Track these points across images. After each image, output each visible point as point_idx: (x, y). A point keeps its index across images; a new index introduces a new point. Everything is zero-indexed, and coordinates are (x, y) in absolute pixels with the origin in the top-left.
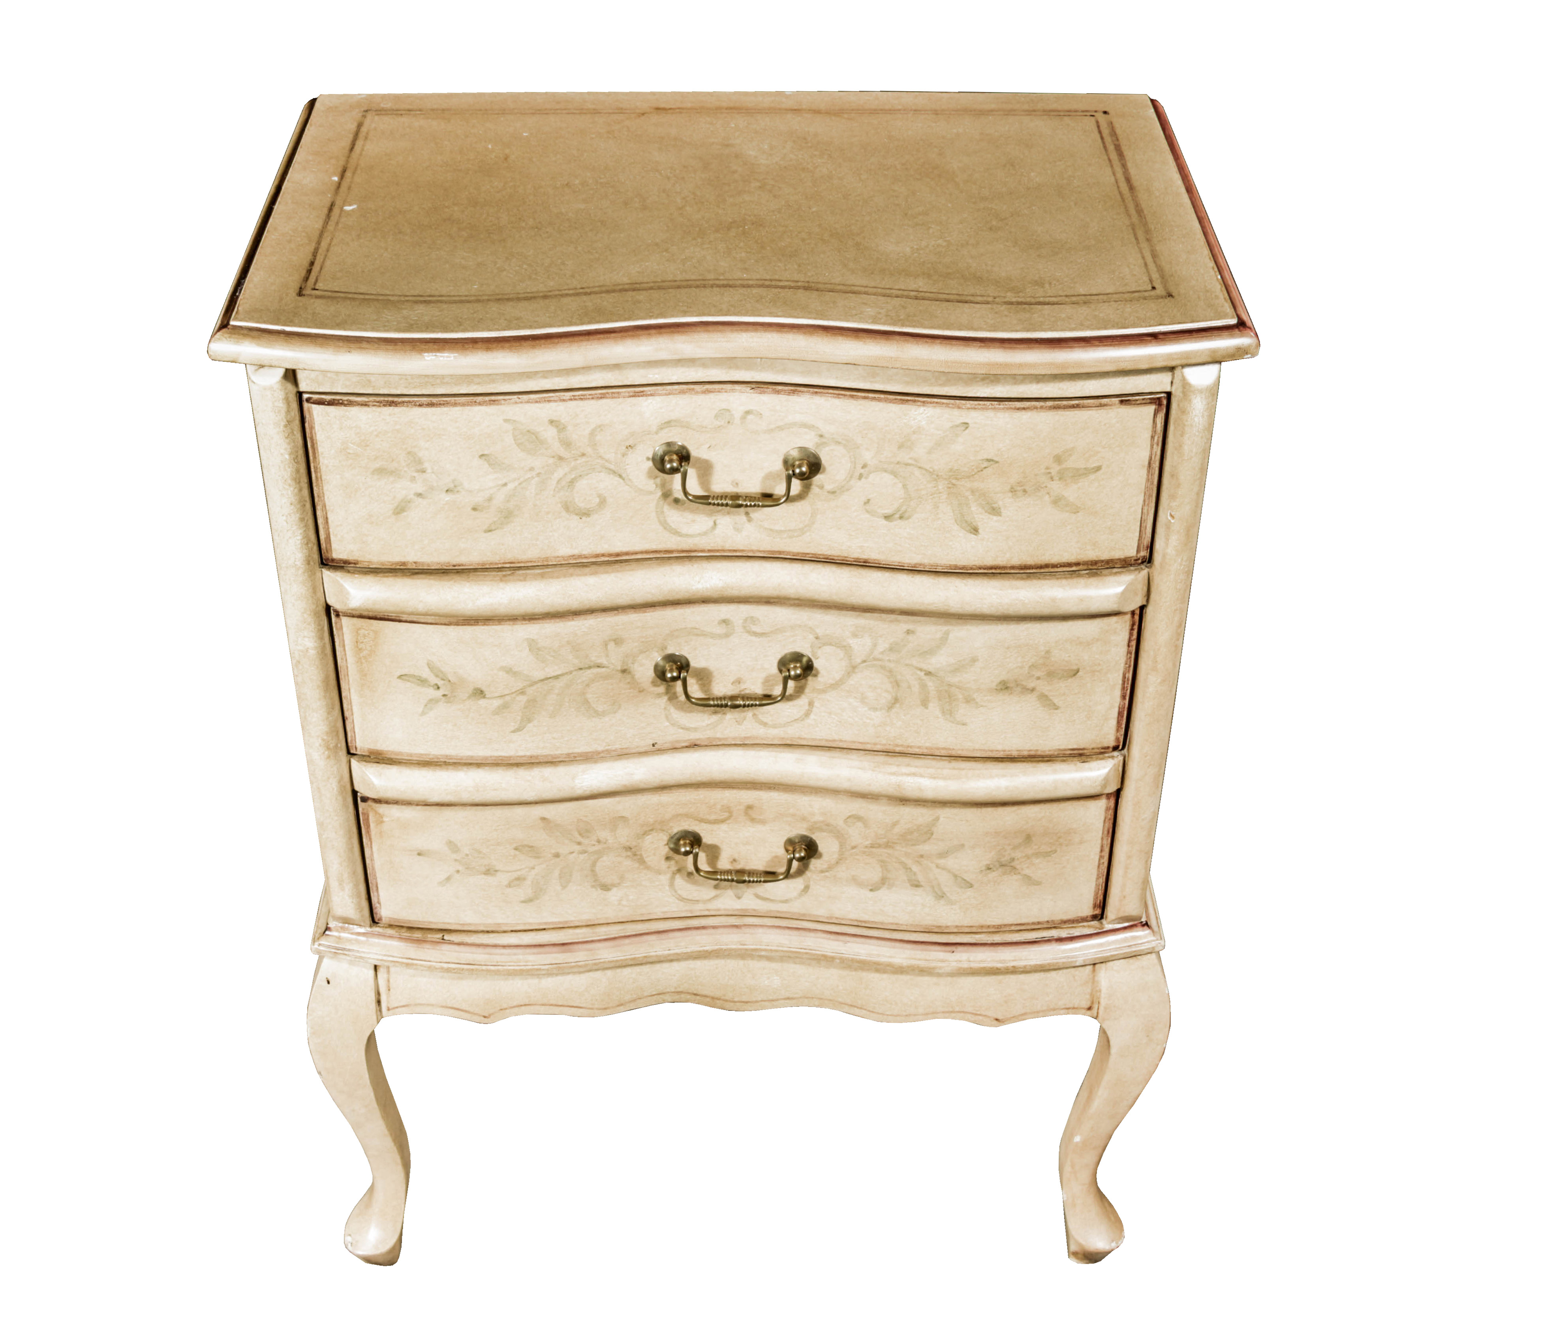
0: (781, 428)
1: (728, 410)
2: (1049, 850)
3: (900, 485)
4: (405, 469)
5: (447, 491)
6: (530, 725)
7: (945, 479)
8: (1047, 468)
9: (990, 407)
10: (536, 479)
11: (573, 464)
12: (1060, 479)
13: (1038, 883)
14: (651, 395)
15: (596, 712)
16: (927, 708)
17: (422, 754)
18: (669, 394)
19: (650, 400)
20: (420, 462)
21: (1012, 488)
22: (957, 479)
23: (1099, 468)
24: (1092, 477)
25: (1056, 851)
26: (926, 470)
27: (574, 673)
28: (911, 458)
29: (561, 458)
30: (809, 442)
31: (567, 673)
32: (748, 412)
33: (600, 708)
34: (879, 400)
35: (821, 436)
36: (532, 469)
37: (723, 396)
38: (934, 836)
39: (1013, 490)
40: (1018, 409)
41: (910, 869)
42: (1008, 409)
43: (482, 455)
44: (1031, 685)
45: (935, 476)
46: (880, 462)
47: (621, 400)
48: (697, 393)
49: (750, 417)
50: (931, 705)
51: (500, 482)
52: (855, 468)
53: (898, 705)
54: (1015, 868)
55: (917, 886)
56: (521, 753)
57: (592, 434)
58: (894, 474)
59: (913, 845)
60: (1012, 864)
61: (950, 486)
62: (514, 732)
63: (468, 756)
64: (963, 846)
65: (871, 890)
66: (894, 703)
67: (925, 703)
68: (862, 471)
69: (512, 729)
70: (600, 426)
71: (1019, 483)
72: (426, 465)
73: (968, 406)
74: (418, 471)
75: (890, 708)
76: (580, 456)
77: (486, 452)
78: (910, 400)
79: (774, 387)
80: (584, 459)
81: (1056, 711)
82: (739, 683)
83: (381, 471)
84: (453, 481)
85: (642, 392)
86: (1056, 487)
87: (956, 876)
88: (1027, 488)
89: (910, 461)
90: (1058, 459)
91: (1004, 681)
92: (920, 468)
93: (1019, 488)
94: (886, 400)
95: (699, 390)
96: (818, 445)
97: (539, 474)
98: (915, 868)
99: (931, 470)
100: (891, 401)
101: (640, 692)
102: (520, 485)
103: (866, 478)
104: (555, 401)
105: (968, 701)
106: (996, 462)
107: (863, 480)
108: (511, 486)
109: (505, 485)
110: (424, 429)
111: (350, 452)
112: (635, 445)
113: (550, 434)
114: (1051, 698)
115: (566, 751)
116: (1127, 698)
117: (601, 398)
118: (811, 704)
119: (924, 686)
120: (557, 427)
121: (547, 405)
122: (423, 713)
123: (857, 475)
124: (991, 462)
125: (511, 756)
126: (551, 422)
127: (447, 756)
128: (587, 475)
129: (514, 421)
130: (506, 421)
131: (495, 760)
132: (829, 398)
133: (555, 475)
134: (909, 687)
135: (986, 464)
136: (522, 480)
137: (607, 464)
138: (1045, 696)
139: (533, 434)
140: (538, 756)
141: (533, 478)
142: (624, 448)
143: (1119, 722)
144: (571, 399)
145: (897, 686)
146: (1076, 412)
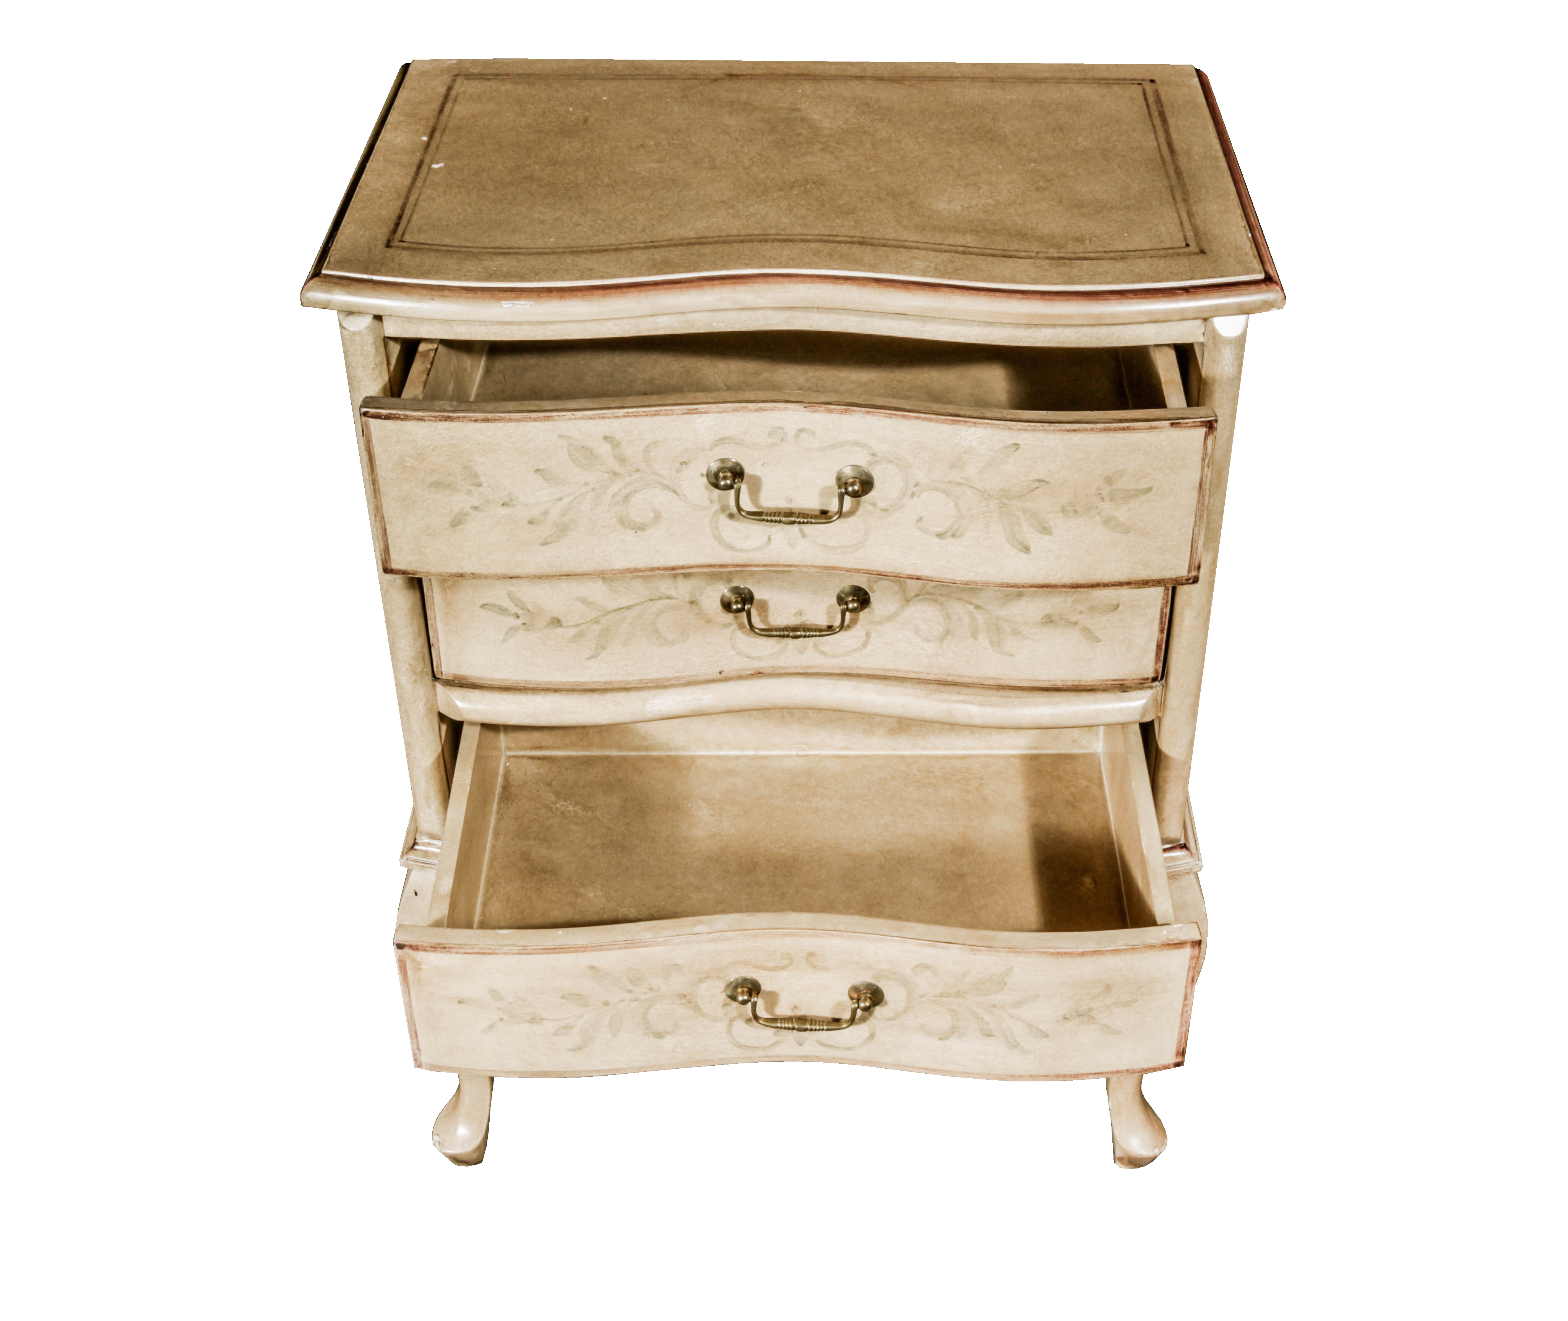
0: (833, 447)
1: (782, 428)
3: (952, 504)
4: (462, 483)
5: (503, 504)
6: (604, 652)
7: (997, 499)
8: (1098, 489)
9: (1041, 428)
10: (591, 494)
11: (628, 479)
12: (1111, 500)
14: (705, 413)
15: (666, 640)
16: (976, 640)
18: (723, 412)
19: (704, 417)
20: (476, 476)
21: (1063, 508)
22: (1008, 499)
23: (1149, 490)
24: (1143, 498)
26: (977, 489)
27: (645, 604)
28: (962, 478)
29: (615, 474)
30: (862, 460)
31: (638, 604)
32: (801, 431)
33: (670, 637)
34: (931, 420)
35: (874, 455)
36: (586, 484)
37: (776, 414)
39: (1064, 511)
40: (1069, 431)
43: (538, 470)
44: (1074, 620)
45: (986, 495)
46: (932, 481)
47: (674, 417)
48: (750, 411)
49: (803, 435)
50: (980, 637)
51: (556, 497)
52: (907, 486)
53: (949, 637)
57: (647, 450)
58: (947, 493)
61: (1001, 505)
62: (589, 658)
66: (946, 635)
67: (974, 635)
68: (914, 489)
69: (588, 656)
70: (654, 443)
71: (1071, 504)
72: (482, 479)
73: (1019, 427)
74: (474, 485)
75: (942, 639)
76: (634, 472)
77: (541, 467)
78: (961, 421)
79: (827, 406)
80: (638, 475)
81: (1098, 644)
82: (801, 614)
83: (437, 484)
84: (509, 495)
85: (696, 409)
86: (1107, 507)
88: (1078, 508)
89: (962, 481)
90: (1109, 480)
91: (1048, 614)
92: (972, 487)
93: (1070, 509)
94: (938, 421)
95: (752, 408)
96: (870, 464)
97: (593, 489)
99: (983, 490)
100: (943, 422)
101: (707, 622)
102: (575, 498)
103: (918, 496)
104: (609, 418)
105: (1016, 633)
106: (1048, 483)
107: (915, 498)
108: (566, 500)
109: (561, 499)
110: (479, 444)
111: (408, 465)
112: (689, 461)
113: (604, 450)
114: (1093, 631)
115: (638, 677)
116: (1165, 632)
117: (655, 415)
118: (868, 635)
119: (973, 619)
120: (611, 443)
121: (601, 422)
122: (504, 641)
123: (909, 493)
124: (1042, 483)
125: (586, 682)
126: (606, 438)
127: (526, 681)
128: (642, 490)
129: (569, 437)
130: (561, 437)
131: (571, 685)
132: (882, 418)
133: (610, 490)
134: (960, 620)
135: (1037, 484)
136: (577, 494)
137: (661, 480)
138: (1089, 630)
139: (587, 449)
140: (612, 682)
141: (587, 492)
142: (678, 464)
143: (1157, 655)
144: (625, 416)
145: (950, 618)
146: (1127, 434)
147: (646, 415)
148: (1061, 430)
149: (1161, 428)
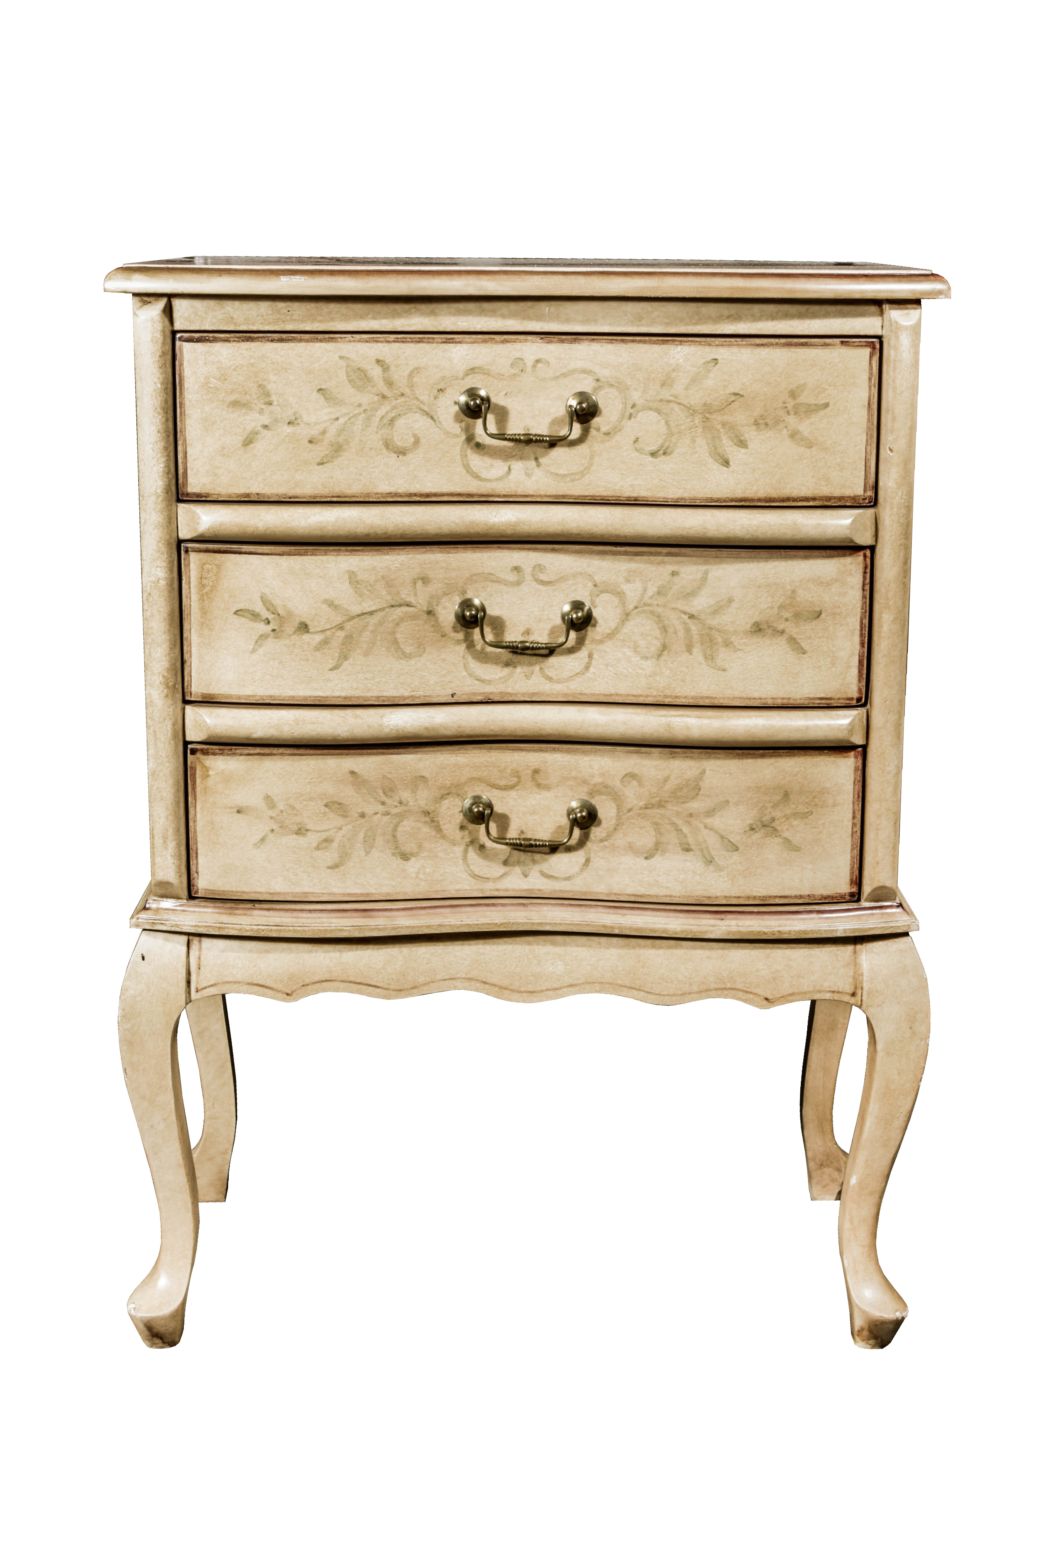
0: (564, 375)
1: (522, 359)
2: (806, 810)
3: (663, 422)
4: (256, 402)
5: (289, 423)
6: (346, 663)
7: (700, 413)
8: (784, 403)
9: (735, 343)
10: (363, 415)
11: (394, 403)
12: (795, 413)
13: (798, 849)
14: (460, 342)
15: (404, 653)
16: (691, 654)
17: (249, 696)
18: (474, 342)
19: (459, 346)
20: (268, 395)
21: (756, 421)
22: (710, 413)
23: (826, 405)
24: (822, 413)
25: (812, 813)
26: (684, 405)
27: (386, 610)
28: (671, 395)
29: (384, 397)
30: (589, 384)
31: (380, 610)
32: (538, 361)
33: (408, 650)
34: (645, 342)
35: (598, 380)
36: (360, 405)
37: (518, 346)
38: (701, 792)
39: (756, 423)
40: (758, 345)
41: (681, 830)
42: (749, 345)
43: (320, 389)
44: (781, 627)
45: (691, 411)
46: (647, 400)
47: (435, 345)
48: (497, 342)
49: (539, 365)
50: (695, 650)
51: (334, 417)
52: (626, 408)
53: (666, 653)
54: (776, 830)
55: (688, 850)
56: (337, 694)
57: (411, 375)
58: (658, 411)
59: (683, 803)
60: (773, 825)
61: (704, 420)
62: (331, 670)
63: (290, 696)
64: (728, 802)
65: (646, 858)
66: (663, 651)
67: (689, 649)
68: (632, 411)
69: (331, 666)
70: (417, 369)
71: (762, 417)
72: (274, 398)
73: (718, 343)
74: (266, 403)
75: (659, 656)
76: (400, 396)
77: (323, 387)
78: (670, 341)
79: (559, 337)
80: (403, 399)
81: (804, 656)
82: (528, 634)
83: (235, 404)
84: (295, 413)
85: (452, 339)
86: (791, 420)
87: (722, 837)
88: (768, 421)
89: (671, 398)
90: (793, 394)
91: (757, 622)
92: (679, 404)
93: (761, 422)
94: (651, 342)
95: (498, 340)
96: (595, 389)
97: (365, 411)
98: (686, 830)
99: (688, 405)
100: (655, 343)
101: (442, 636)
102: (349, 419)
103: (635, 417)
104: (382, 342)
105: (727, 644)
106: (742, 396)
107: (632, 419)
108: (342, 421)
109: (337, 419)
110: (274, 363)
111: (212, 386)
112: (445, 389)
113: (376, 372)
114: (799, 641)
115: (376, 694)
116: (866, 646)
117: (419, 342)
118: (590, 656)
119: (688, 630)
120: (382, 366)
121: (375, 345)
122: (254, 651)
123: (627, 414)
124: (738, 396)
125: (327, 697)
126: (378, 361)
127: (271, 697)
128: (405, 414)
129: (348, 358)
130: (341, 358)
131: (313, 700)
132: (604, 344)
133: (379, 412)
134: (675, 633)
135: (733, 398)
136: (351, 415)
137: (421, 405)
138: (794, 639)
139: (362, 371)
140: (351, 697)
141: (360, 413)
142: (436, 391)
143: (860, 672)
144: (394, 341)
145: (666, 631)
146: (805, 350)
147: (412, 342)
148: (752, 345)
149: (833, 345)
